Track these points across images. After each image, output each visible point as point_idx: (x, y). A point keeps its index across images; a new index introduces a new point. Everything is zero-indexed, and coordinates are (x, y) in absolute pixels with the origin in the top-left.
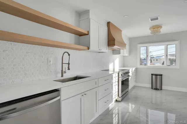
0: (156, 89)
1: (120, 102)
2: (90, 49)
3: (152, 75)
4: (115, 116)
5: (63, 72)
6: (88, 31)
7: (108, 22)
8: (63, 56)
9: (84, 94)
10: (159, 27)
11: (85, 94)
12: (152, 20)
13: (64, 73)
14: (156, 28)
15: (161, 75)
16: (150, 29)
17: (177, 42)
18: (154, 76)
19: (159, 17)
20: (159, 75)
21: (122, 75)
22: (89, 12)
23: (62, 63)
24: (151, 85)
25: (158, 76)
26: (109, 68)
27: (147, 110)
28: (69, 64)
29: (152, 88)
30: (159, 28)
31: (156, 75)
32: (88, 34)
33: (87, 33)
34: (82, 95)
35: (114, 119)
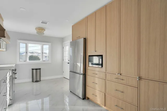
0: (37, 81)
3: (33, 69)
12: (42, 23)
14: (40, 30)
15: (40, 69)
16: (36, 29)
17: (50, 44)
18: (34, 71)
19: (48, 23)
25: (38, 70)
29: (33, 81)
30: (43, 30)
31: (36, 69)
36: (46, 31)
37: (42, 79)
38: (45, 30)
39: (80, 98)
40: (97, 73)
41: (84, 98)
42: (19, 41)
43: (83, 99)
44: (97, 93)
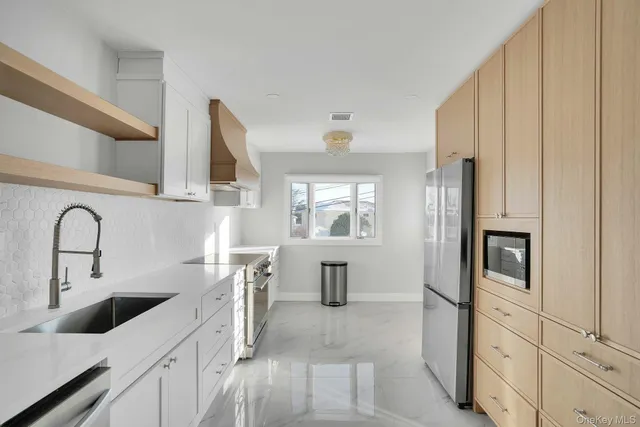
0: (334, 304)
1: (249, 362)
2: (162, 192)
3: (324, 265)
4: (239, 411)
5: (61, 288)
6: (157, 128)
7: (211, 101)
8: (59, 222)
9: (167, 361)
10: (347, 136)
11: (171, 360)
12: (335, 117)
13: (63, 290)
14: (339, 138)
15: (345, 265)
16: (325, 138)
17: (378, 179)
18: (328, 269)
19: (352, 115)
20: (341, 265)
21: (255, 273)
22: (161, 59)
23: (56, 250)
24: (320, 294)
25: (338, 268)
26: (204, 253)
27: (308, 367)
28: (97, 254)
29: (323, 303)
30: (347, 139)
31: (333, 265)
32: (155, 138)
33: (151, 134)
34: (165, 366)
35: (237, 421)
36: (354, 138)
37: (351, 297)
38: (351, 138)
39: (449, 397)
40: (508, 307)
41: (466, 404)
42: (289, 178)
43: (461, 406)
44: (509, 399)
